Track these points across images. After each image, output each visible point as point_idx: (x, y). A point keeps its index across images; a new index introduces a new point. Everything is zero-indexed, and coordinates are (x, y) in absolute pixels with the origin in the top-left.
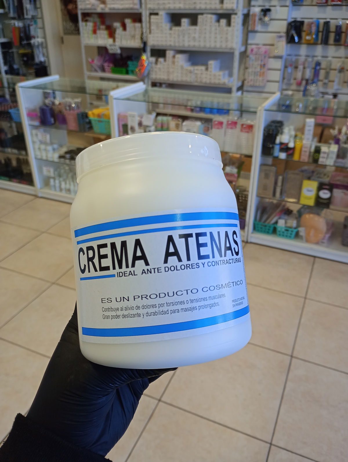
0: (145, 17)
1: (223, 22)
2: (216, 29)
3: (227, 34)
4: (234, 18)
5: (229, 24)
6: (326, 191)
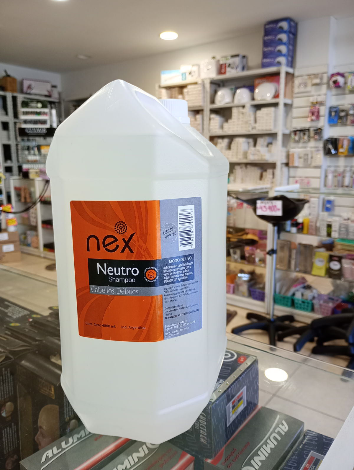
6: (336, 263)
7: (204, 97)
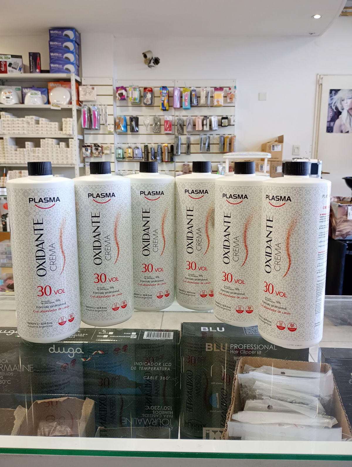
1: (63, 144)
2: (57, 150)
3: (67, 153)
4: (71, 141)
5: (68, 146)
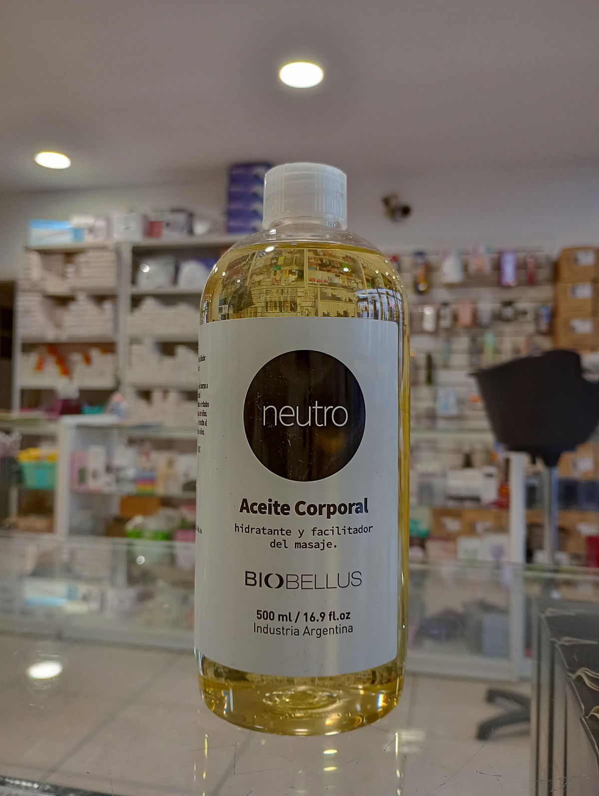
0: (121, 348)
7: (119, 275)
